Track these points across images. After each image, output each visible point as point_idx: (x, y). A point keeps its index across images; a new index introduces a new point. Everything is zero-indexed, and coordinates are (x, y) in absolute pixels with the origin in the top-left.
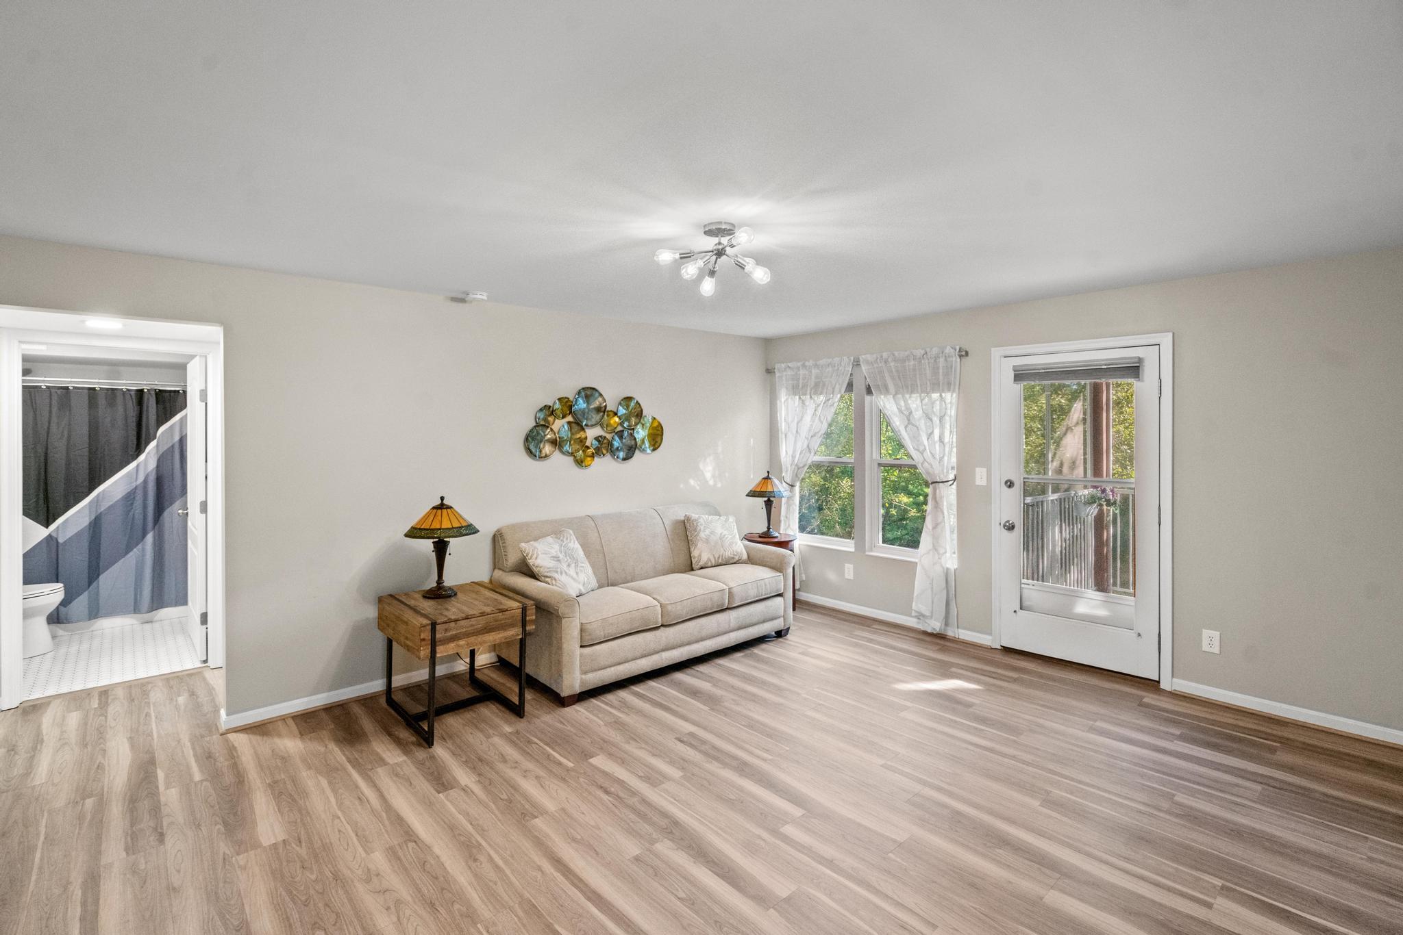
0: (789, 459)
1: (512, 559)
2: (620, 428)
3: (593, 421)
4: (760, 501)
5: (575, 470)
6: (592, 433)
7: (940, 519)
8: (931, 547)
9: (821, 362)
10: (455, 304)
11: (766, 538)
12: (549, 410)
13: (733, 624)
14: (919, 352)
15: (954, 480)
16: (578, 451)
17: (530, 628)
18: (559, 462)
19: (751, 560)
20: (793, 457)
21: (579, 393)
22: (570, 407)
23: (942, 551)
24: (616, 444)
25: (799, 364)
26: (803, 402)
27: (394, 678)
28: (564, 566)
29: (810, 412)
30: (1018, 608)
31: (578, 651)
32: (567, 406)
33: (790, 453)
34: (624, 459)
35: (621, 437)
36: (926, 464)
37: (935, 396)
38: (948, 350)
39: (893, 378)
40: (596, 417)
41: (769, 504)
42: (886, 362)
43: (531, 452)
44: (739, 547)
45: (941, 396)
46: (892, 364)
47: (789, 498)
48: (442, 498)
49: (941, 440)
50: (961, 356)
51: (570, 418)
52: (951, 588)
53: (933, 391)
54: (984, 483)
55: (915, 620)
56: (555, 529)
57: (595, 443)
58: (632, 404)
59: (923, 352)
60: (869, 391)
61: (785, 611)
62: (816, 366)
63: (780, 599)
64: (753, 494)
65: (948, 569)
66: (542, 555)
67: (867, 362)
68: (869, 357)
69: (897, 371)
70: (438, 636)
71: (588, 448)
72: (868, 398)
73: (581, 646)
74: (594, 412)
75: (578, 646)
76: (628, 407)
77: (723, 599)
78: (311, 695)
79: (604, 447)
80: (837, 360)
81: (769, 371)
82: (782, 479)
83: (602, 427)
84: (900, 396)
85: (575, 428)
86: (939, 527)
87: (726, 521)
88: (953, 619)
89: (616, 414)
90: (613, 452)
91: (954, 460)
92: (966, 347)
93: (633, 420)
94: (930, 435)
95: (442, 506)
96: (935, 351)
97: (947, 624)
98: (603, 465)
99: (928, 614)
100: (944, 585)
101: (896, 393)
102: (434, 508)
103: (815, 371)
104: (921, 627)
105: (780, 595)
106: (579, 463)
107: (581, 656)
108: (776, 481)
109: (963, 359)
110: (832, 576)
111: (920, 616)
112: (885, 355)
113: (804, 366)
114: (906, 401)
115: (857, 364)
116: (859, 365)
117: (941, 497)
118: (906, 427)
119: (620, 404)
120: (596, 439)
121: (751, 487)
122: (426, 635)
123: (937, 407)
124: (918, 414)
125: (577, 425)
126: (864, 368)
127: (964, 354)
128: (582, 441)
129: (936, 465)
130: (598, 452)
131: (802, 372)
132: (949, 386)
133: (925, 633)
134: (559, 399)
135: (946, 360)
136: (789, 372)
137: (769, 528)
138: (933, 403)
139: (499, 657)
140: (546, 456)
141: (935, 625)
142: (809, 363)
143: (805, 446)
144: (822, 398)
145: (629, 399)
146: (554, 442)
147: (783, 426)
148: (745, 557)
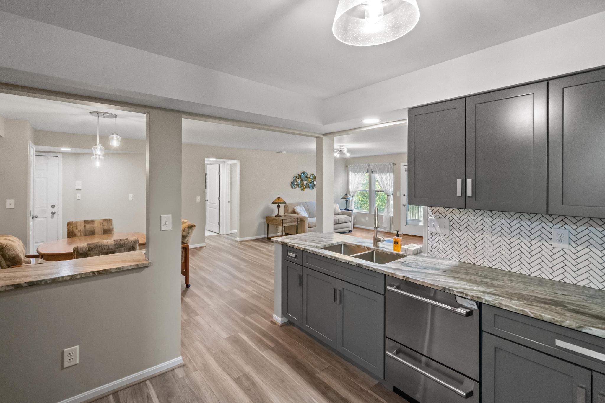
0: (352, 190)
1: (290, 210)
2: (311, 182)
3: (305, 180)
4: (345, 200)
5: (301, 191)
6: (305, 182)
7: (389, 204)
8: (387, 211)
9: (360, 165)
10: (278, 154)
11: (346, 209)
12: (296, 177)
13: (339, 227)
14: (384, 164)
15: (392, 195)
16: (302, 187)
17: (299, 223)
18: (298, 189)
19: (343, 214)
20: (353, 189)
21: (302, 173)
22: (300, 177)
23: (389, 212)
24: (310, 185)
25: (355, 165)
26: (356, 175)
27: (269, 235)
28: (302, 212)
29: (358, 177)
30: (406, 224)
31: (308, 228)
32: (300, 176)
33: (352, 188)
34: (312, 189)
35: (311, 184)
36: (386, 191)
37: (388, 174)
38: (391, 163)
39: (378, 169)
40: (306, 179)
41: (347, 201)
42: (376, 165)
43: (292, 187)
44: (340, 211)
45: (389, 174)
46: (378, 166)
47: (352, 200)
48: (279, 196)
49: (389, 185)
50: (394, 165)
51: (300, 179)
52: (392, 221)
53: (388, 173)
54: (399, 195)
55: (383, 229)
56: (299, 204)
57: (305, 185)
58: (314, 176)
59: (385, 164)
60: (372, 173)
61: (351, 226)
62: (359, 166)
63: (350, 223)
64: (343, 198)
65: (391, 216)
66: (298, 209)
67: (372, 165)
68: (372, 164)
69: (379, 168)
70: (284, 222)
71: (304, 186)
72: (372, 174)
73: (309, 228)
74: (305, 178)
75: (308, 227)
76: (313, 176)
77: (337, 221)
78: (253, 236)
79: (307, 186)
80: (364, 164)
81: (347, 167)
82: (350, 195)
83: (307, 181)
84: (380, 174)
85: (301, 181)
86: (389, 206)
87: (336, 205)
88: (392, 229)
89: (310, 178)
90: (309, 188)
91: (392, 190)
92: (395, 163)
93: (314, 179)
94: (387, 184)
95: (279, 198)
96: (388, 163)
97: (390, 230)
98: (307, 190)
99: (386, 227)
100: (390, 220)
101: (379, 173)
102: (278, 198)
103: (359, 167)
104: (385, 231)
105: (350, 222)
106: (302, 189)
107: (308, 229)
108: (349, 195)
109: (395, 166)
110: (363, 220)
111: (384, 228)
112: (376, 164)
113: (356, 166)
114: (381, 175)
115: (369, 165)
116: (370, 166)
117: (389, 199)
118: (381, 182)
119: (311, 176)
120: (306, 184)
121: (342, 197)
122: (282, 222)
123: (388, 177)
124: (384, 179)
125: (302, 180)
126: (371, 167)
127: (395, 164)
128: (303, 184)
129: (388, 191)
130: (306, 187)
131: (355, 167)
132: (391, 172)
133: (386, 232)
134: (298, 175)
135: (390, 166)
136: (352, 167)
137: (347, 207)
138: (387, 176)
139: (285, 233)
140: (295, 188)
141: (387, 230)
142: (357, 165)
143: (356, 186)
144: (361, 174)
145: (313, 174)
146: (297, 185)
147: (350, 181)
148: (341, 213)
